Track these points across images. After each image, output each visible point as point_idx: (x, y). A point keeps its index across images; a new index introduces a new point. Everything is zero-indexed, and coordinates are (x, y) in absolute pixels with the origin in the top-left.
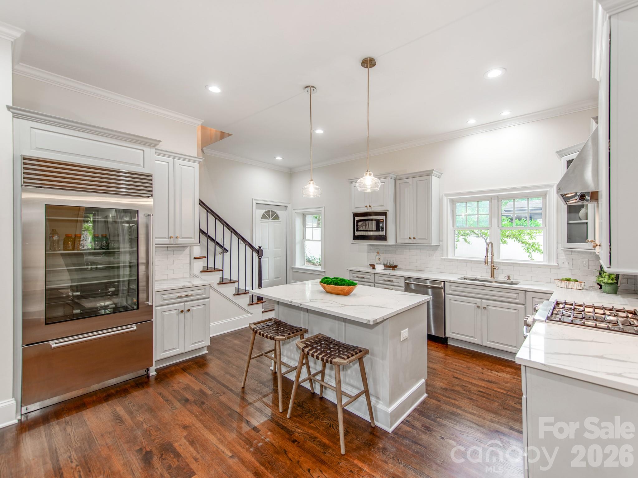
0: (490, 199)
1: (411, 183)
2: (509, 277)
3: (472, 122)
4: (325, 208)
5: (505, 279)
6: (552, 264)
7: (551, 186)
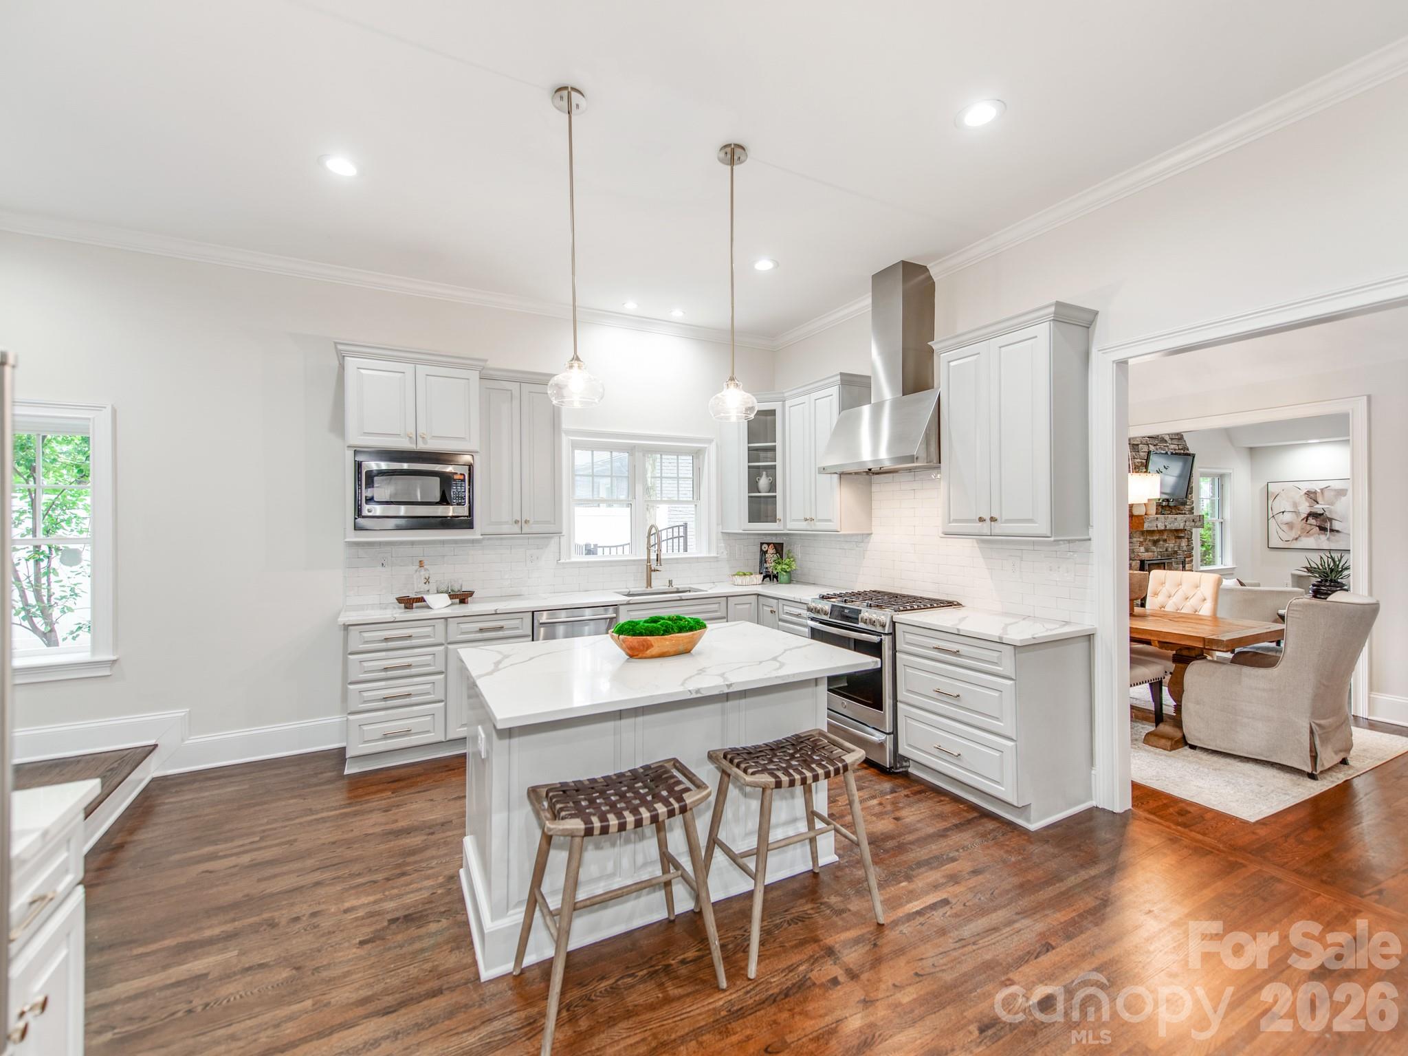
0: (631, 450)
1: (516, 393)
2: (670, 582)
3: (631, 306)
4: (114, 412)
5: (666, 588)
6: (712, 555)
7: (710, 441)
